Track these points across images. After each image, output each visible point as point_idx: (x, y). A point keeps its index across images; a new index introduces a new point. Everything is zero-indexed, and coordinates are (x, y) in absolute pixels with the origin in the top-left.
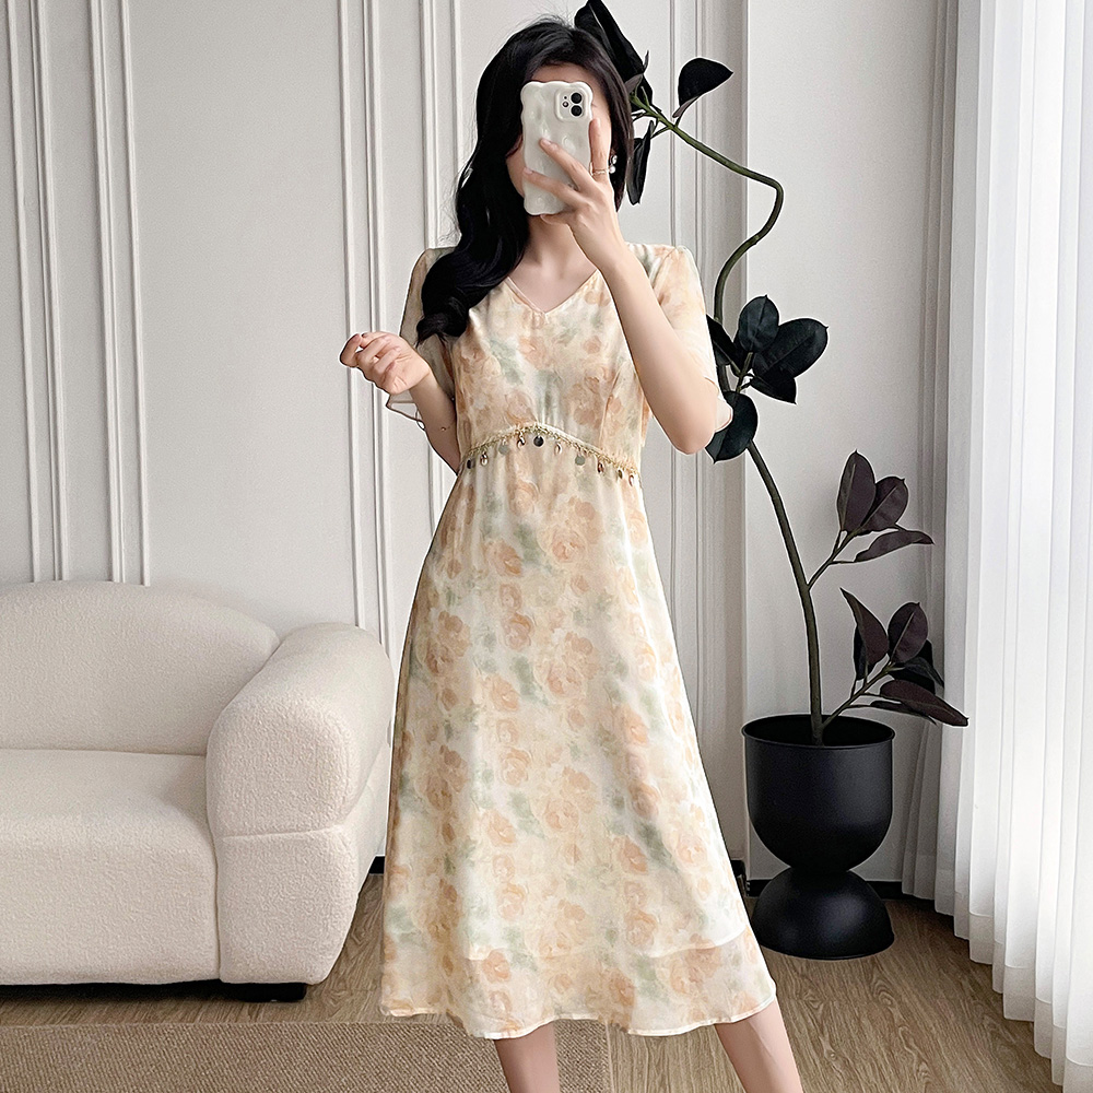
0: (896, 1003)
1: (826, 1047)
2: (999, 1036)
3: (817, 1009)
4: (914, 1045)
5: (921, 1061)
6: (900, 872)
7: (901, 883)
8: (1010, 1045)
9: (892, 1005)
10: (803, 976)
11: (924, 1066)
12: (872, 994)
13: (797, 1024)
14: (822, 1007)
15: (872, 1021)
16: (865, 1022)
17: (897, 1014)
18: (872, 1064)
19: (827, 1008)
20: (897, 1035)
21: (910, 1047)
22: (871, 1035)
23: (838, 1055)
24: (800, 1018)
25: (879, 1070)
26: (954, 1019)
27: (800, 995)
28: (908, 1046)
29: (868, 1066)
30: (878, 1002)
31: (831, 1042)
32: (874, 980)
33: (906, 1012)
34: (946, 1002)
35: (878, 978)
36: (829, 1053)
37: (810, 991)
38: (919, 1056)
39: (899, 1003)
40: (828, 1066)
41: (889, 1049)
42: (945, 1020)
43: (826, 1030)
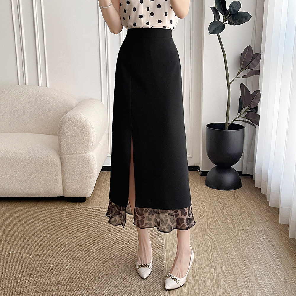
0: (241, 202)
1: (225, 213)
2: (268, 211)
3: (222, 203)
4: (247, 213)
5: (249, 217)
6: (242, 169)
7: (242, 172)
8: (271, 213)
9: (240, 202)
10: (218, 195)
11: (249, 218)
12: (235, 200)
13: (217, 207)
14: (223, 203)
15: (236, 206)
16: (234, 206)
17: (242, 204)
18: (237, 217)
19: (224, 203)
20: (242, 210)
21: (246, 214)
22: (236, 209)
23: (228, 215)
24: (217, 205)
25: (239, 219)
26: (256, 206)
27: (217, 200)
28: (246, 213)
29: (236, 218)
30: (237, 201)
31: (226, 211)
32: (235, 196)
33: (244, 204)
34: (254, 202)
35: (236, 196)
36: (226, 214)
37: (220, 199)
38: (248, 215)
39: (242, 202)
40: (226, 218)
41: (240, 213)
42: (254, 206)
43: (225, 209)
